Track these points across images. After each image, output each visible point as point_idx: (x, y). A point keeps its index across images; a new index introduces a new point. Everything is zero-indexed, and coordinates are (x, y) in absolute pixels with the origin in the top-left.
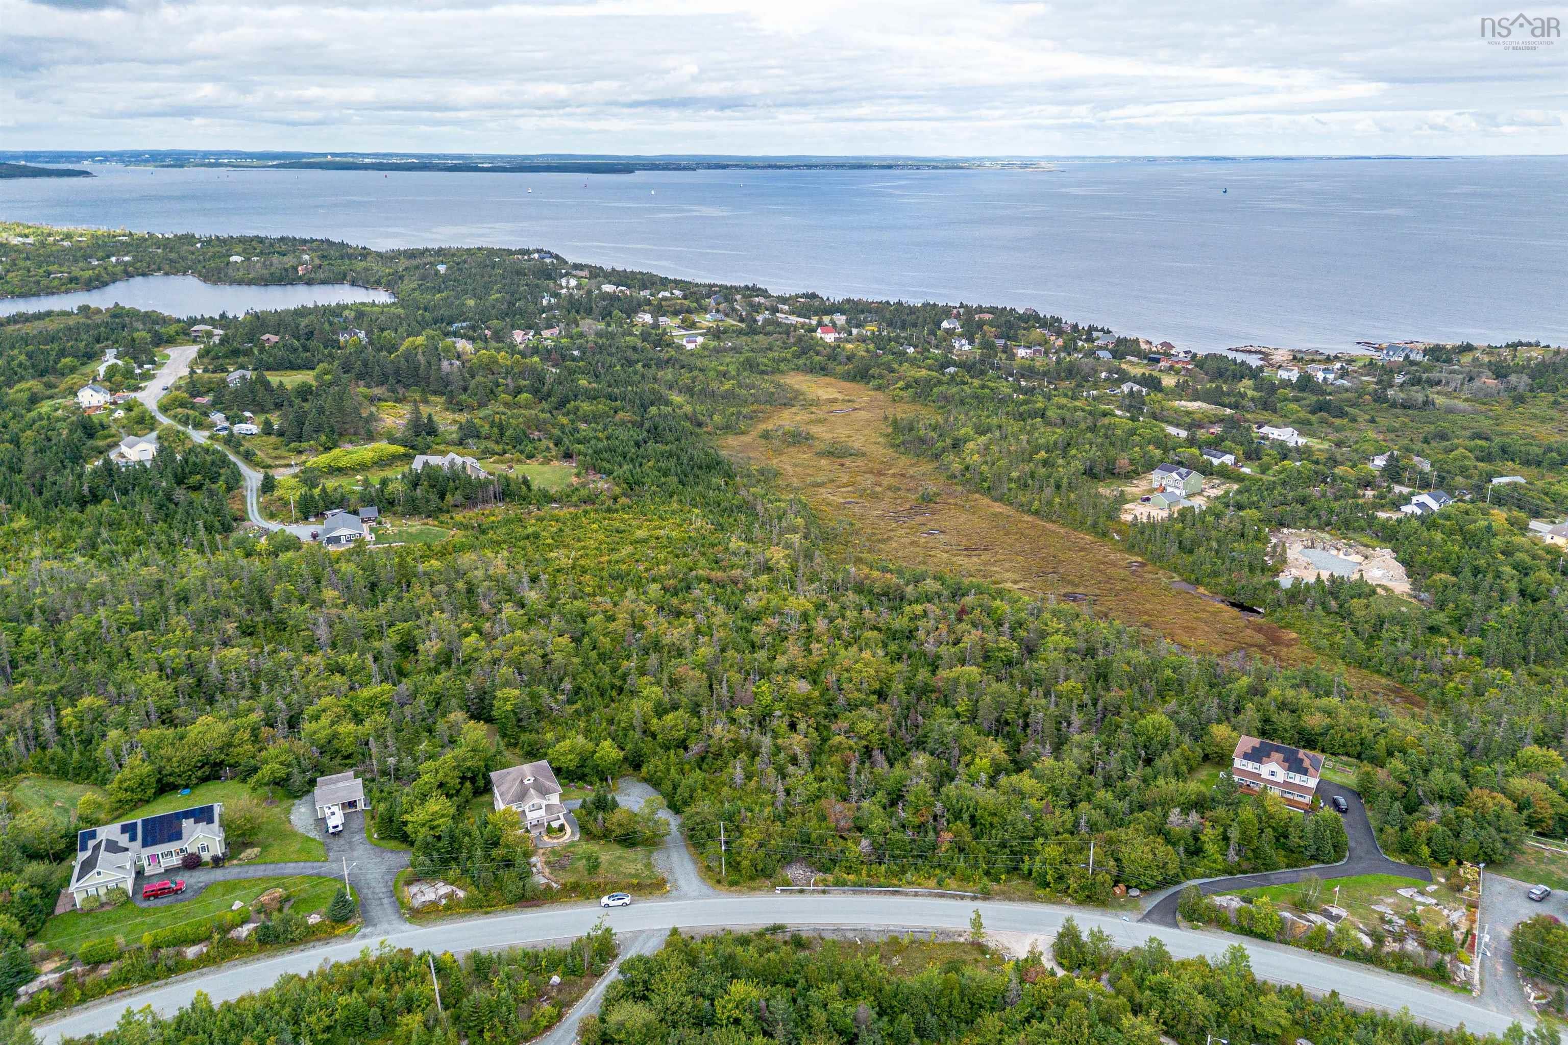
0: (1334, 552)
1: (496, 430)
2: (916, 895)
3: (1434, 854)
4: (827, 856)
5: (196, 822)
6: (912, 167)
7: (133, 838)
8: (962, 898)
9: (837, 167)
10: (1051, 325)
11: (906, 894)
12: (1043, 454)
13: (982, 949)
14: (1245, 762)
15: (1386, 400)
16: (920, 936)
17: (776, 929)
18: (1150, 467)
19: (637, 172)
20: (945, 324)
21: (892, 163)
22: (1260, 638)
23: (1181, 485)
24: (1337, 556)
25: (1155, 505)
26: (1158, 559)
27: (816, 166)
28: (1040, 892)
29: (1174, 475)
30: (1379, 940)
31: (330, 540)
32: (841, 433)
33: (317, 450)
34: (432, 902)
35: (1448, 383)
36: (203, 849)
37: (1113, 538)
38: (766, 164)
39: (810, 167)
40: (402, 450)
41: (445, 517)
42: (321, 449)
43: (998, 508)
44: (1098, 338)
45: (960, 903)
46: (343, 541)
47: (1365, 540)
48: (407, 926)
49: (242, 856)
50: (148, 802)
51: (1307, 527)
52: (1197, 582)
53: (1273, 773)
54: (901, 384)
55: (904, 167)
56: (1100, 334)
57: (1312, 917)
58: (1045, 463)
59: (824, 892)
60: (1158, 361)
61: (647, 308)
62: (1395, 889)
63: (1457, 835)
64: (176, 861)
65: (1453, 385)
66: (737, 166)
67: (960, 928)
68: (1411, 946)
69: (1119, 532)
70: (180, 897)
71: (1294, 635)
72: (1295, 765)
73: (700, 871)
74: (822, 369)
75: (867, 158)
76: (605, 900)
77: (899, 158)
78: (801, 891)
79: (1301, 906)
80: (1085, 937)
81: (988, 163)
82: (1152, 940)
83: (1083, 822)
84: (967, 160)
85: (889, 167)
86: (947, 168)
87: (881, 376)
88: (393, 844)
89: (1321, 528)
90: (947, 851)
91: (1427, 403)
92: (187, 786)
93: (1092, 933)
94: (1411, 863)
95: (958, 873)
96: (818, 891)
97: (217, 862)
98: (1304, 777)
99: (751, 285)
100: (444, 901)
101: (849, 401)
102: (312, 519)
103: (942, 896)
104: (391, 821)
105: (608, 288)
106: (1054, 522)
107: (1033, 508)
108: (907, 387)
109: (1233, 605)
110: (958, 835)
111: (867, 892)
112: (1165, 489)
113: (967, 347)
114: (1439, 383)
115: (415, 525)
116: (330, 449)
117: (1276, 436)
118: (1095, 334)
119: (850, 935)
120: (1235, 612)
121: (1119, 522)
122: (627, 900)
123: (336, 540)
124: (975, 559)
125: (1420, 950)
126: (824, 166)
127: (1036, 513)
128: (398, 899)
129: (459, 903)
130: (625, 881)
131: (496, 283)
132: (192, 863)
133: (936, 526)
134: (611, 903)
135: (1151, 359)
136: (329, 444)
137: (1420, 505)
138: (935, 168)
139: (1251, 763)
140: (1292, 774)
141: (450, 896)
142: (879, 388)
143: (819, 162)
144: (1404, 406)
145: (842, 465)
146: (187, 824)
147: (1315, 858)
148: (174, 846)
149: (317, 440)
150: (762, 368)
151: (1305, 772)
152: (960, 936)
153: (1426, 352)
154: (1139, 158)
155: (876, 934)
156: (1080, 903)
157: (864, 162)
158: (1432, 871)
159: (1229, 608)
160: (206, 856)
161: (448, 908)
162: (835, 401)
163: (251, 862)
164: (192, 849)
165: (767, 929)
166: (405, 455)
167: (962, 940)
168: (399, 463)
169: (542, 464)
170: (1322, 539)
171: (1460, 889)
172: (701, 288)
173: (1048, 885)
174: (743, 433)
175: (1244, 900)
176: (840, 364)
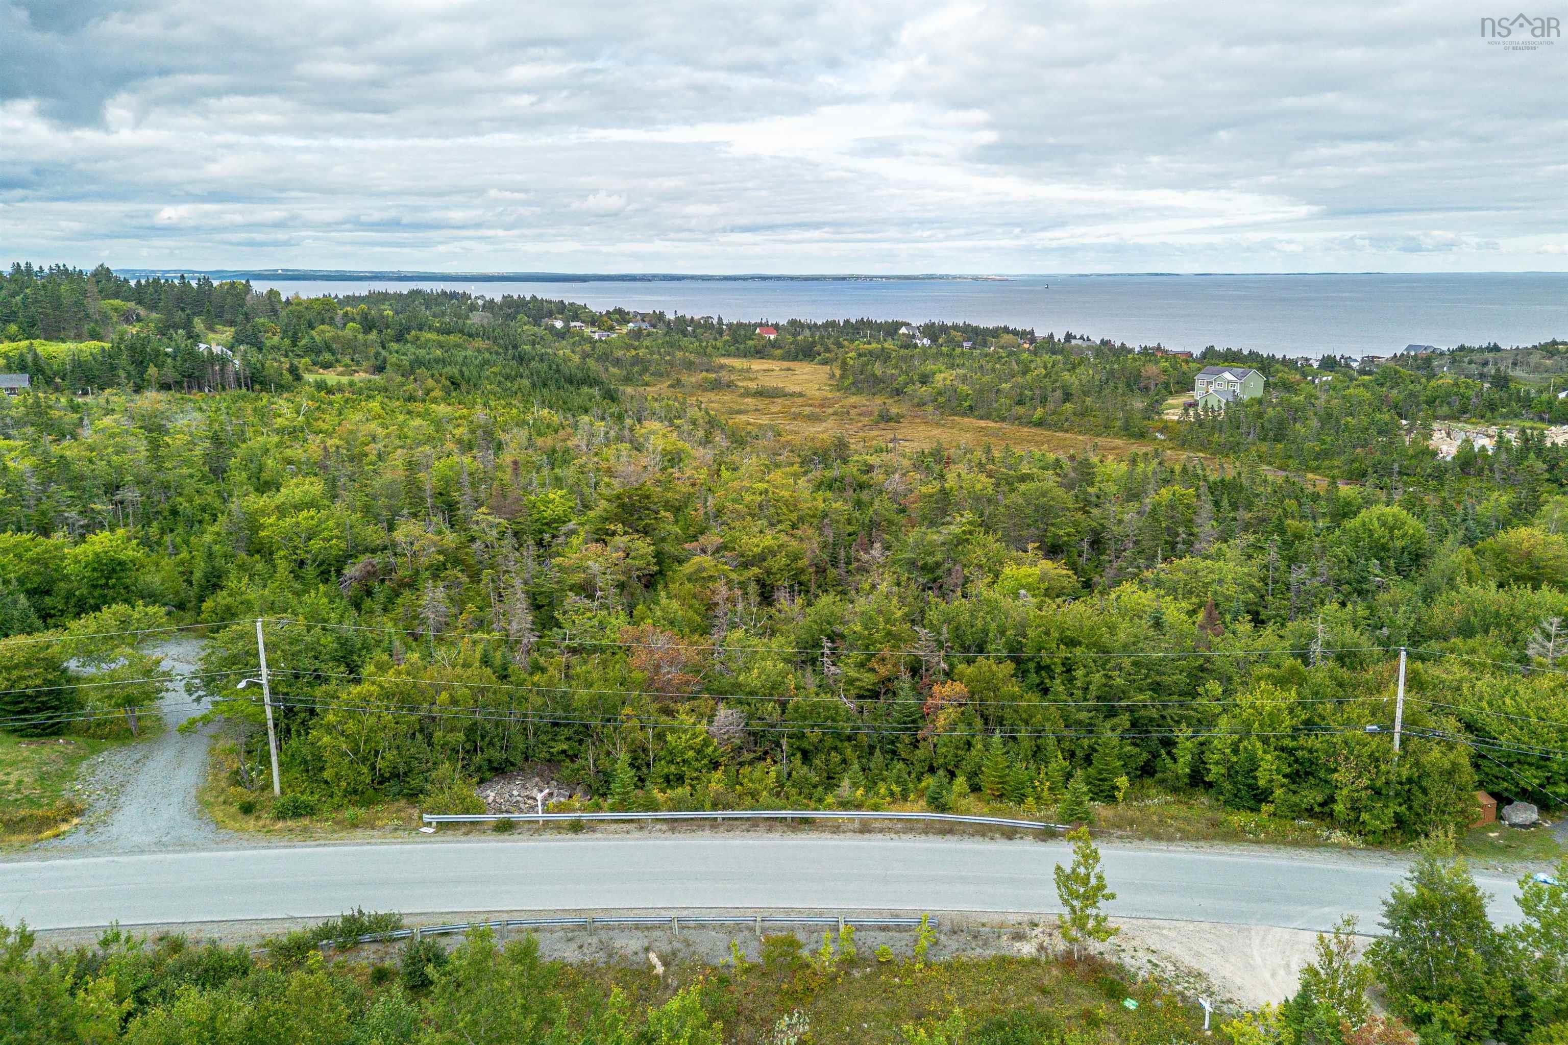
0: (1484, 441)
2: (865, 829)
8: (1010, 834)
11: (836, 828)
13: (1104, 977)
16: (879, 942)
20: (903, 331)
26: (1231, 450)
28: (1238, 819)
29: (1227, 375)
37: (1155, 439)
43: (987, 424)
45: (1001, 846)
59: (576, 827)
67: (1015, 914)
69: (1162, 430)
78: (505, 827)
89: (1453, 418)
90: (952, 728)
95: (987, 779)
96: (558, 827)
103: (947, 830)
107: (1035, 420)
111: (713, 824)
121: (1159, 421)
127: (1040, 424)
152: (1018, 937)
155: (721, 938)
165: (326, 932)
167: (1027, 949)
169: (341, 374)
170: (1461, 428)
173: (1260, 797)
176: (780, 349)
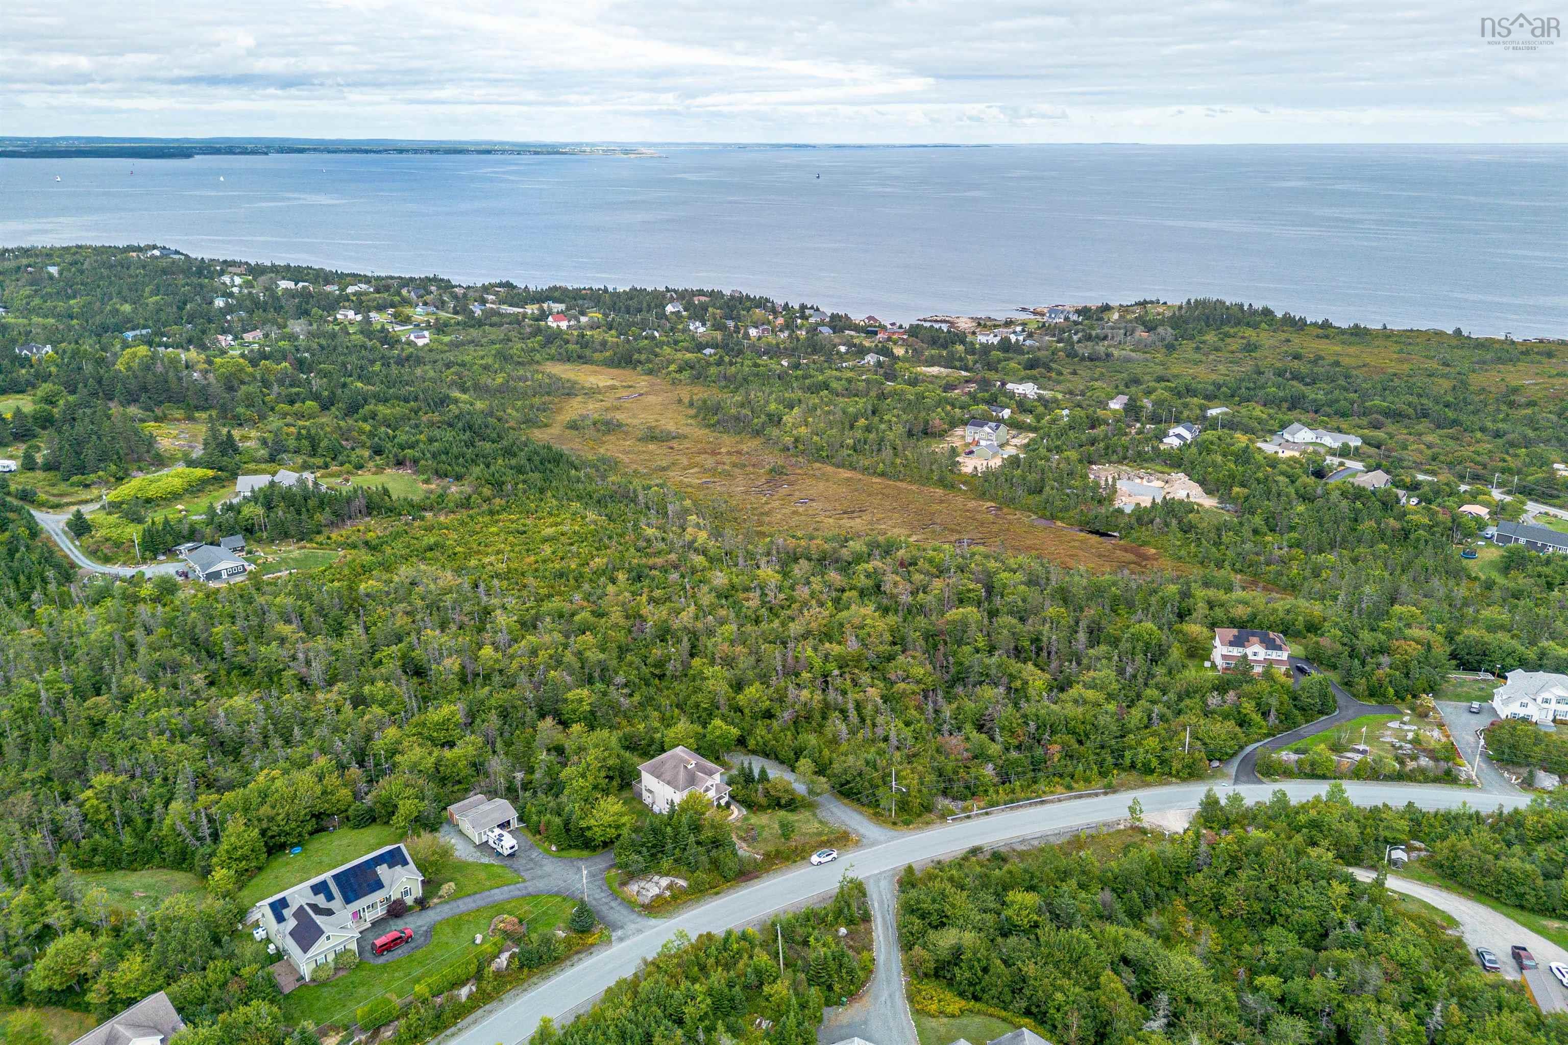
0: (1138, 481)
1: (305, 442)
3: (1397, 693)
4: (961, 784)
5: (390, 867)
6: (512, 152)
7: (330, 897)
9: (431, 151)
10: (765, 305)
11: (1052, 801)
12: (862, 422)
13: (1144, 832)
14: (1231, 648)
15: (1076, 355)
16: (1088, 831)
17: (975, 851)
18: (953, 424)
19: (197, 157)
20: (669, 309)
21: (489, 147)
22: (1130, 557)
23: (994, 438)
24: (1142, 483)
25: (979, 457)
26: (1011, 501)
27: (407, 151)
28: (1149, 778)
29: (986, 429)
30: (1402, 763)
31: (210, 577)
32: (650, 418)
33: (107, 482)
34: (657, 896)
35: (1113, 338)
36: (406, 893)
37: (960, 489)
38: (349, 147)
39: (401, 151)
40: (210, 473)
41: (320, 538)
42: (113, 480)
43: (846, 474)
44: (811, 316)
46: (225, 576)
47: (1158, 468)
48: (653, 922)
49: (440, 893)
50: (260, 869)
51: (1110, 462)
52: (1053, 518)
53: (1255, 654)
54: (672, 367)
55: (503, 152)
56: (812, 312)
57: (1349, 755)
58: (868, 429)
59: (986, 814)
60: (876, 333)
61: (347, 304)
62: (1385, 724)
63: (1407, 675)
64: (380, 912)
65: (1117, 339)
66: (315, 150)
68: (1424, 761)
69: (964, 483)
70: (413, 945)
71: (1153, 551)
72: (1271, 645)
73: (870, 819)
74: (580, 357)
75: (460, 142)
76: (815, 859)
77: (495, 144)
78: (968, 817)
79: (1337, 748)
80: (1223, 802)
81: (588, 149)
82: (1275, 793)
83: (1154, 715)
84: (566, 145)
85: (489, 152)
86: (549, 153)
87: (649, 361)
88: (574, 853)
89: (1120, 462)
90: (1059, 760)
91: (1108, 355)
92: (299, 844)
93: (1228, 798)
94: (1380, 703)
96: (981, 814)
97: (422, 903)
98: (1279, 653)
99: (432, 276)
100: (668, 893)
101: (630, 387)
102: (162, 558)
103: (1077, 797)
104: (568, 830)
105: (284, 284)
106: (901, 481)
107: (879, 471)
108: (680, 370)
109: (1091, 532)
110: (1064, 745)
112: (978, 442)
113: (702, 329)
114: (1105, 338)
115: (293, 550)
116: (122, 479)
117: (1020, 391)
118: (807, 312)
119: (1036, 843)
120: (1095, 539)
121: (960, 474)
122: (835, 855)
123: (216, 575)
124: (858, 520)
125: (1431, 763)
126: (416, 151)
127: (883, 475)
128: (623, 899)
129: (683, 891)
130: (813, 841)
131: (144, 284)
132: (396, 910)
133: (803, 495)
134: (823, 860)
135: (868, 332)
136: (121, 474)
137: (1178, 436)
138: (536, 153)
139: (1235, 649)
140: (1270, 652)
141: (670, 887)
142: (650, 372)
143: (410, 147)
144: (1091, 359)
145: (672, 448)
146: (382, 870)
147: (1321, 712)
148: (377, 896)
149: (104, 470)
150: (516, 358)
151: (1279, 648)
153: (1078, 312)
154: (730, 145)
155: (1054, 838)
156: (1184, 780)
157: (459, 147)
158: (1398, 706)
159: (1089, 536)
160: (409, 900)
161: (674, 897)
162: (613, 388)
163: (453, 898)
164: (395, 895)
165: (968, 853)
166: (214, 478)
167: (1122, 827)
168: (211, 488)
169: (375, 474)
170: (1125, 471)
171: (1426, 716)
172: (390, 281)
174: (546, 426)
175: (1297, 752)
176: (595, 351)
